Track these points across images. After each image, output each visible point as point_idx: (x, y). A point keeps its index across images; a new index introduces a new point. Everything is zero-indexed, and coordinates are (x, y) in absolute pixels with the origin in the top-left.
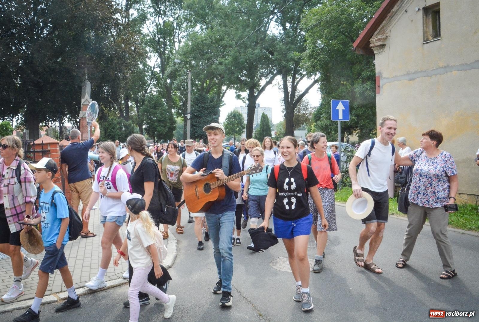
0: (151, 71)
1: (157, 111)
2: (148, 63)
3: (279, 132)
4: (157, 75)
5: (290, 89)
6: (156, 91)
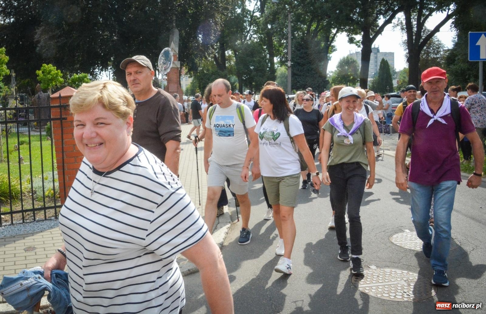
0: (250, 16)
2: (247, 8)
3: (402, 81)
4: (257, 20)
5: (415, 29)
6: (256, 38)
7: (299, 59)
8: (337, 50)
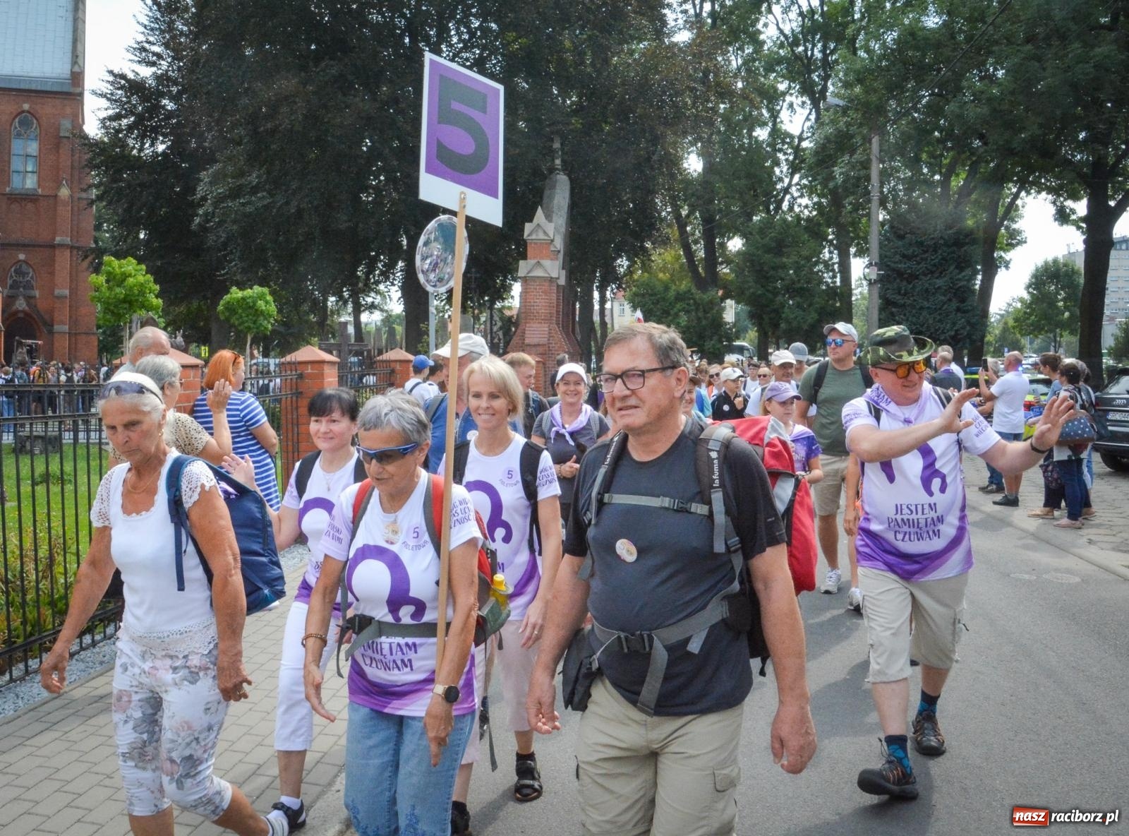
1: (786, 260)
7: (900, 262)
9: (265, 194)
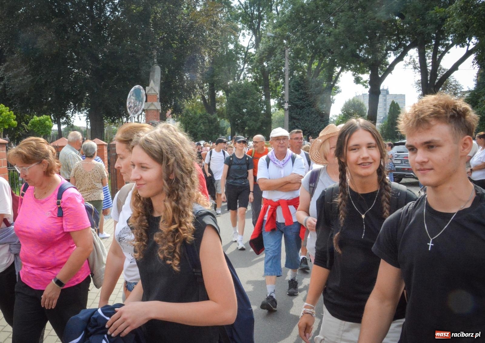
0: (244, 53)
1: (247, 101)
2: (240, 43)
4: (251, 57)
5: (430, 68)
6: (250, 77)
7: (297, 101)
8: (341, 92)
9: (30, 75)
